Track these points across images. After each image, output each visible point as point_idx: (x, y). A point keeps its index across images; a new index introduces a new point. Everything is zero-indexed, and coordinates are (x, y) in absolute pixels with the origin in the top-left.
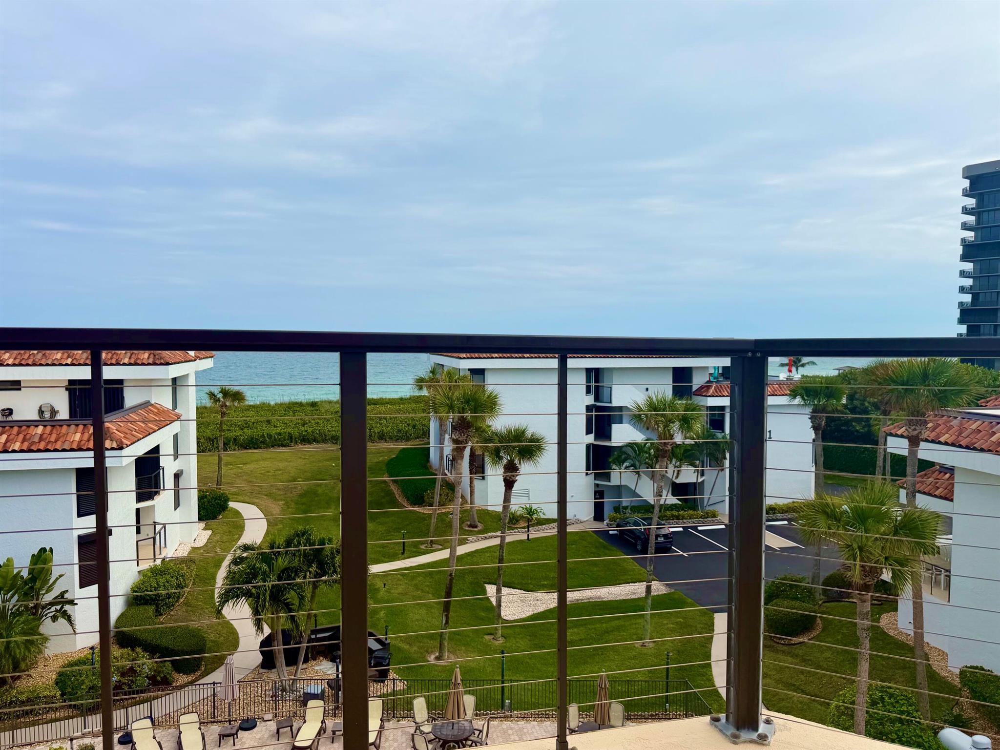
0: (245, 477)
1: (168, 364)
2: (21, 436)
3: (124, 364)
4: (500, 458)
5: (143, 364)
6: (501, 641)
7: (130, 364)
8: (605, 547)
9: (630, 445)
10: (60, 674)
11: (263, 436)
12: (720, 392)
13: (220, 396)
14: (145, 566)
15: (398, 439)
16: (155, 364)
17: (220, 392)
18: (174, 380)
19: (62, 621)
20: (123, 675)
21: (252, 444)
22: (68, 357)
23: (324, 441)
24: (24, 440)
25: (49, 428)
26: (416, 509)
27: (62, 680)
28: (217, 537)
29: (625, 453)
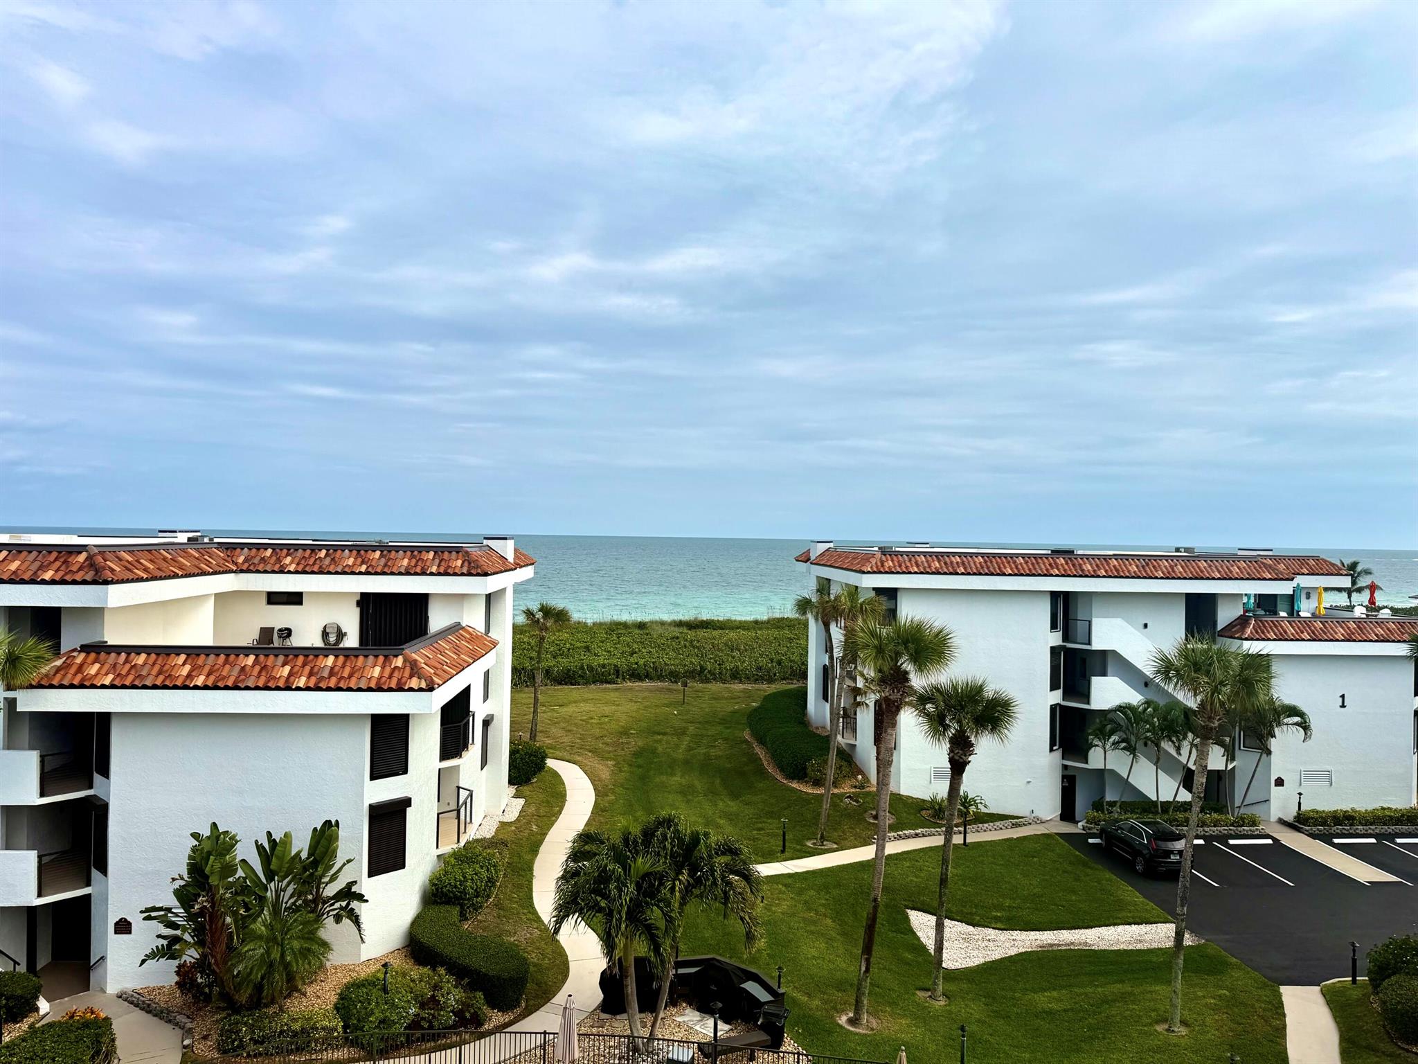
0: (563, 725)
1: (486, 574)
2: (307, 668)
3: (432, 574)
4: (946, 727)
5: (455, 574)
6: (942, 1002)
7: (439, 574)
8: (1085, 865)
9: (1121, 708)
10: (342, 997)
11: (582, 668)
12: (1263, 632)
13: (539, 615)
14: (447, 848)
15: (757, 679)
16: (469, 574)
17: (540, 611)
18: (489, 597)
19: (346, 922)
20: (422, 1006)
21: (567, 678)
22: (363, 563)
23: (660, 678)
24: (311, 674)
25: (341, 659)
26: (795, 785)
27: (344, 1005)
28: (532, 809)
29: (1112, 721)
